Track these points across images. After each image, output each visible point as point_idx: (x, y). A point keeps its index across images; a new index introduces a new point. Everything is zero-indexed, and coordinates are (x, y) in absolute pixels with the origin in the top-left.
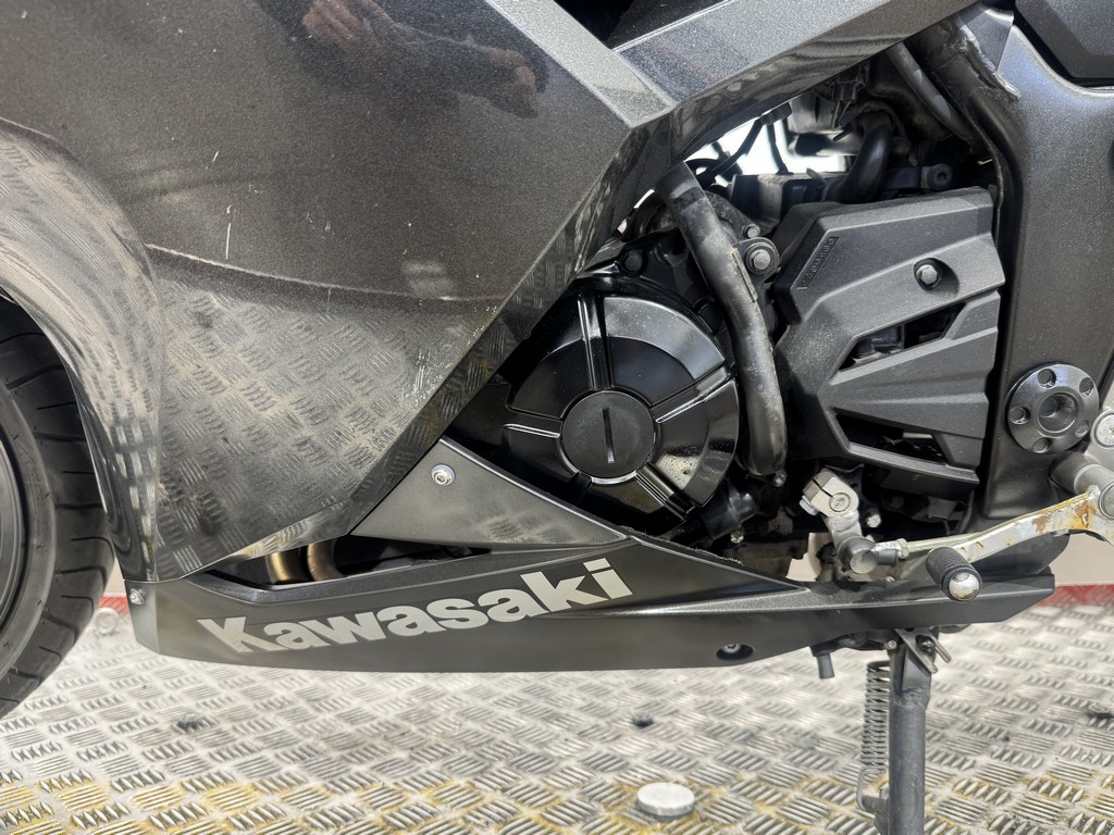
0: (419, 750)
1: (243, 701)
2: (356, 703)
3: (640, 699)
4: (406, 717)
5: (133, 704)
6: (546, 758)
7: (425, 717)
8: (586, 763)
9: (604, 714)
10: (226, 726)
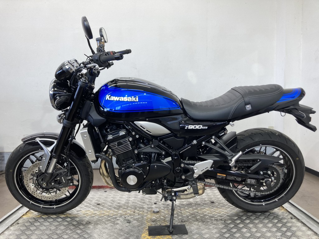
0: (128, 207)
1: (104, 201)
2: (119, 201)
3: (156, 200)
4: (126, 203)
5: (90, 202)
6: (143, 207)
7: (128, 203)
8: (148, 208)
9: (151, 202)
10: (103, 204)
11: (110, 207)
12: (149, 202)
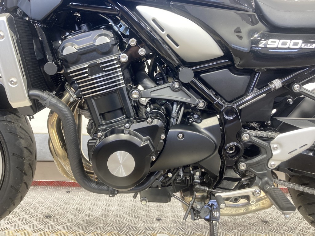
11: (70, 222)
12: (146, 215)
